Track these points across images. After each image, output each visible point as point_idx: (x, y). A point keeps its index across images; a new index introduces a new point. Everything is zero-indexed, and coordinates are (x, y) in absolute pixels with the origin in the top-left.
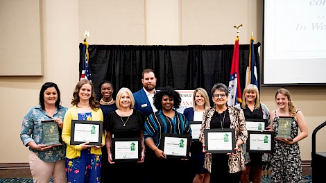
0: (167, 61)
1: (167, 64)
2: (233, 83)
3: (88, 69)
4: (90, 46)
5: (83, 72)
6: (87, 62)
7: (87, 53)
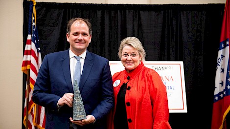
0: (136, 24)
1: (136, 28)
2: (224, 52)
3: (35, 33)
4: (38, 4)
5: (29, 37)
6: (34, 24)
7: (34, 12)
